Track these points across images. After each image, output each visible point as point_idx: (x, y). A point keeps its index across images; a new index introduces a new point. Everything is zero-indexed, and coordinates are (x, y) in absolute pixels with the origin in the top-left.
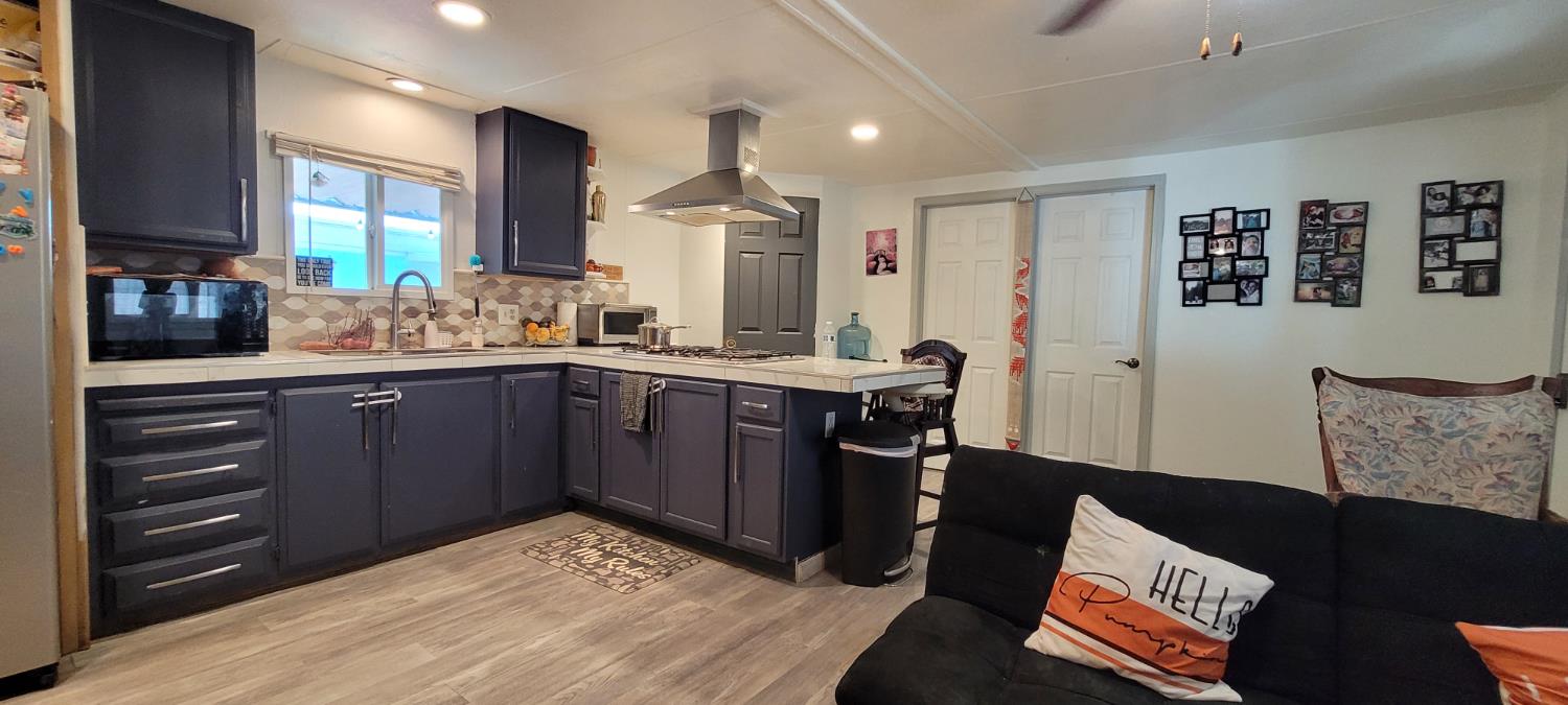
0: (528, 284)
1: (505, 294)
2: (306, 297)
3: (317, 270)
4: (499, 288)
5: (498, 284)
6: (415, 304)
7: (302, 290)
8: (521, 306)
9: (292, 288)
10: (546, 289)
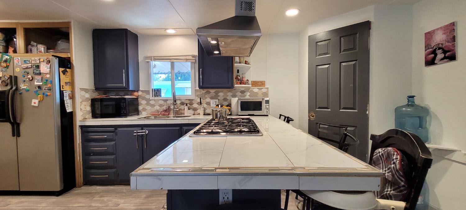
0: (222, 92)
1: (213, 96)
2: (155, 100)
3: (157, 92)
4: (210, 94)
5: (211, 92)
6: (183, 101)
7: (153, 98)
8: (219, 100)
9: (151, 98)
10: (229, 93)
